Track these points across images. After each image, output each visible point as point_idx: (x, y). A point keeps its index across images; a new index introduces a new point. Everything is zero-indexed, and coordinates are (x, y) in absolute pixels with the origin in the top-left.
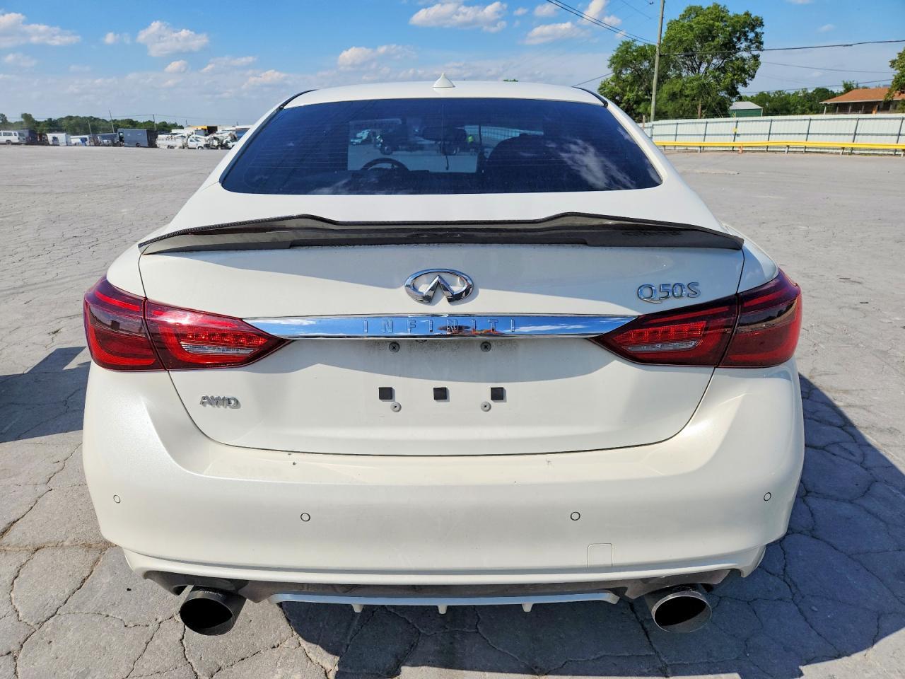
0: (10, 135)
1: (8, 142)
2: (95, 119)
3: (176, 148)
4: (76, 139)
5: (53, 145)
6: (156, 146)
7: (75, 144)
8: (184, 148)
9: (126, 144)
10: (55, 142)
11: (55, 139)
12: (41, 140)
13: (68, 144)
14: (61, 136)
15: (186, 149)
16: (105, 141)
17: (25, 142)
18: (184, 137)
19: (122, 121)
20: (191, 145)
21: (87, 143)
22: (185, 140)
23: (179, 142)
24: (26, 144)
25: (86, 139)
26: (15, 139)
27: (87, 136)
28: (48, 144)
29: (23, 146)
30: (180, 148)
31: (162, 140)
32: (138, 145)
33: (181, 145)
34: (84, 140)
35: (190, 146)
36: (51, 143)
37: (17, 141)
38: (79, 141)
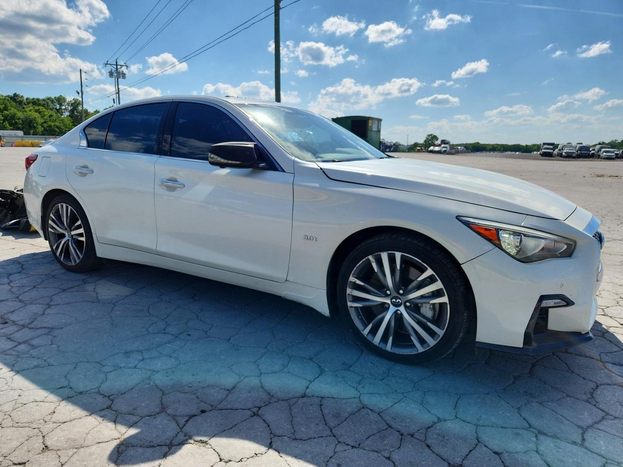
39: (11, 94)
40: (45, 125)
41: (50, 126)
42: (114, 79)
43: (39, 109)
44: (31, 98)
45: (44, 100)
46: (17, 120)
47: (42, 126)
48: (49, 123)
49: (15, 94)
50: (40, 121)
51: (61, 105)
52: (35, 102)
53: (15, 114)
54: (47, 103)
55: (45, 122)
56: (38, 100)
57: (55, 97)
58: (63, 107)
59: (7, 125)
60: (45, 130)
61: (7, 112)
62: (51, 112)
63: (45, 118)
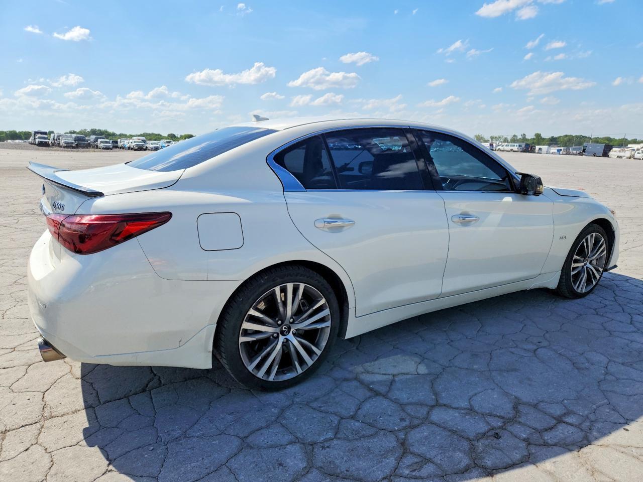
0: (514, 146)
1: (512, 150)
2: (583, 137)
3: (624, 158)
4: (554, 150)
5: (538, 153)
6: (608, 156)
7: (552, 153)
8: (630, 158)
9: (586, 154)
10: (540, 151)
11: (540, 149)
12: (531, 149)
13: (547, 153)
14: (545, 148)
15: (632, 159)
16: (575, 152)
17: (521, 150)
18: (634, 150)
19: (603, 138)
20: (637, 156)
21: (561, 152)
22: (633, 153)
23: (628, 154)
24: (521, 152)
25: (561, 150)
26: (515, 148)
27: (562, 148)
28: (535, 152)
29: (519, 153)
30: (627, 158)
31: (615, 152)
32: (594, 155)
33: (629, 156)
34: (559, 151)
35: (635, 157)
36: (536, 152)
37: (516, 150)
38: (556, 151)
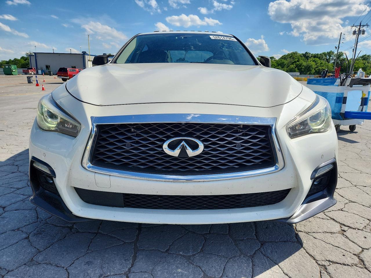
39: (304, 53)
40: (317, 69)
41: (319, 70)
42: (356, 35)
43: (315, 60)
44: (314, 54)
45: (321, 54)
46: (302, 67)
47: (315, 70)
48: (319, 68)
49: (306, 53)
50: (314, 66)
51: (330, 56)
52: (315, 56)
53: (302, 63)
54: (322, 56)
55: (317, 67)
56: (317, 54)
57: (327, 52)
58: (331, 58)
59: (297, 70)
60: (316, 71)
61: (298, 63)
62: (322, 61)
63: (318, 64)
